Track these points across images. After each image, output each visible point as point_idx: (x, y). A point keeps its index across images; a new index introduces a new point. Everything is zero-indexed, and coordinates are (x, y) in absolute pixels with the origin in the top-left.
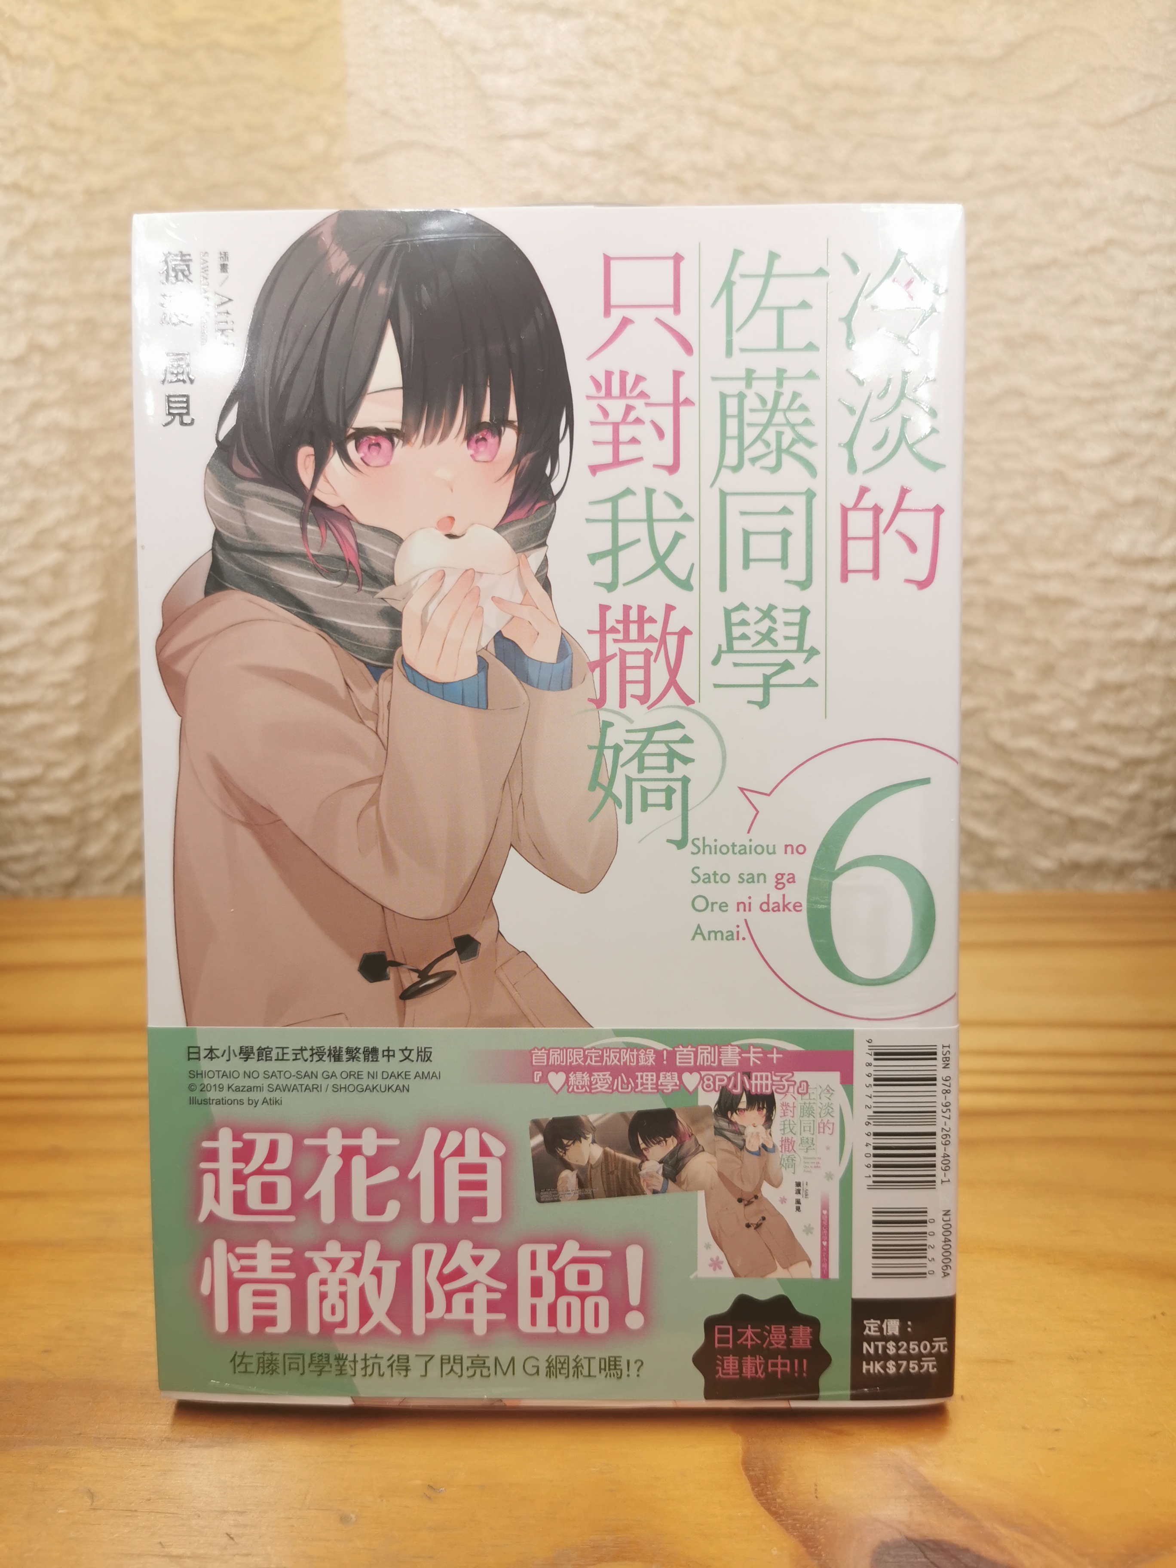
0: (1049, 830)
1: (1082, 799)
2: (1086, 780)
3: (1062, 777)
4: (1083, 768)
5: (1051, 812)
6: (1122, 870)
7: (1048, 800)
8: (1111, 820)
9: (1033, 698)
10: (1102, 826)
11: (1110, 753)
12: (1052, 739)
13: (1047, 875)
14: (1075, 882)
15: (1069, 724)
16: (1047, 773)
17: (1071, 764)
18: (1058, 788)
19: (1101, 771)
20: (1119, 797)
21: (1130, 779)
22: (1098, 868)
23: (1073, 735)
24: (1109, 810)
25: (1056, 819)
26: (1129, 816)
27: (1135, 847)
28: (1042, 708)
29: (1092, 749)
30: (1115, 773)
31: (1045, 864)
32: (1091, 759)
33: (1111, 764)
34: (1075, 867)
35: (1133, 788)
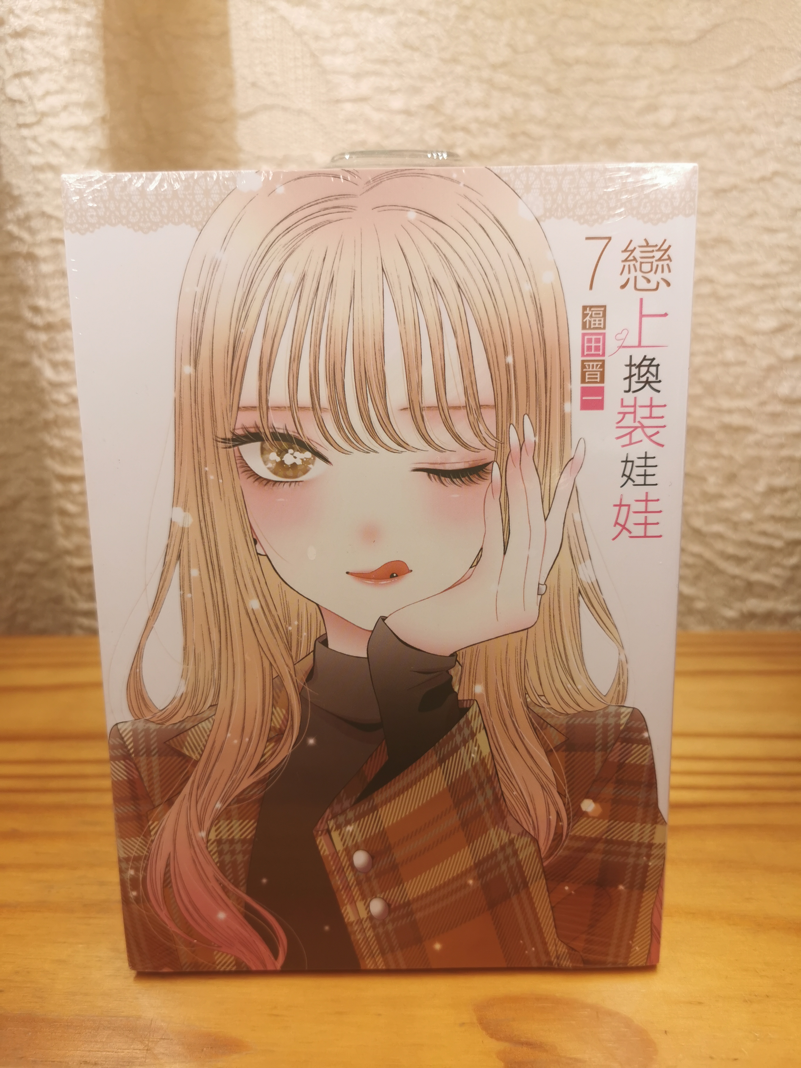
0: (733, 590)
1: (757, 568)
2: (759, 555)
3: (742, 553)
4: (757, 547)
5: (734, 577)
6: (786, 618)
7: (732, 569)
8: (777, 583)
9: (720, 496)
10: (771, 588)
11: (777, 536)
12: (735, 526)
13: (731, 621)
14: (751, 627)
15: (747, 515)
16: (731, 550)
17: (749, 544)
18: (739, 560)
19: (771, 548)
20: (783, 567)
21: (791, 554)
22: (768, 617)
23: (750, 523)
24: (776, 576)
25: (738, 582)
26: (790, 581)
27: (794, 602)
28: (727, 504)
29: (764, 534)
30: (780, 550)
31: (730, 613)
32: (763, 541)
33: (778, 544)
34: (751, 616)
35: (793, 561)
